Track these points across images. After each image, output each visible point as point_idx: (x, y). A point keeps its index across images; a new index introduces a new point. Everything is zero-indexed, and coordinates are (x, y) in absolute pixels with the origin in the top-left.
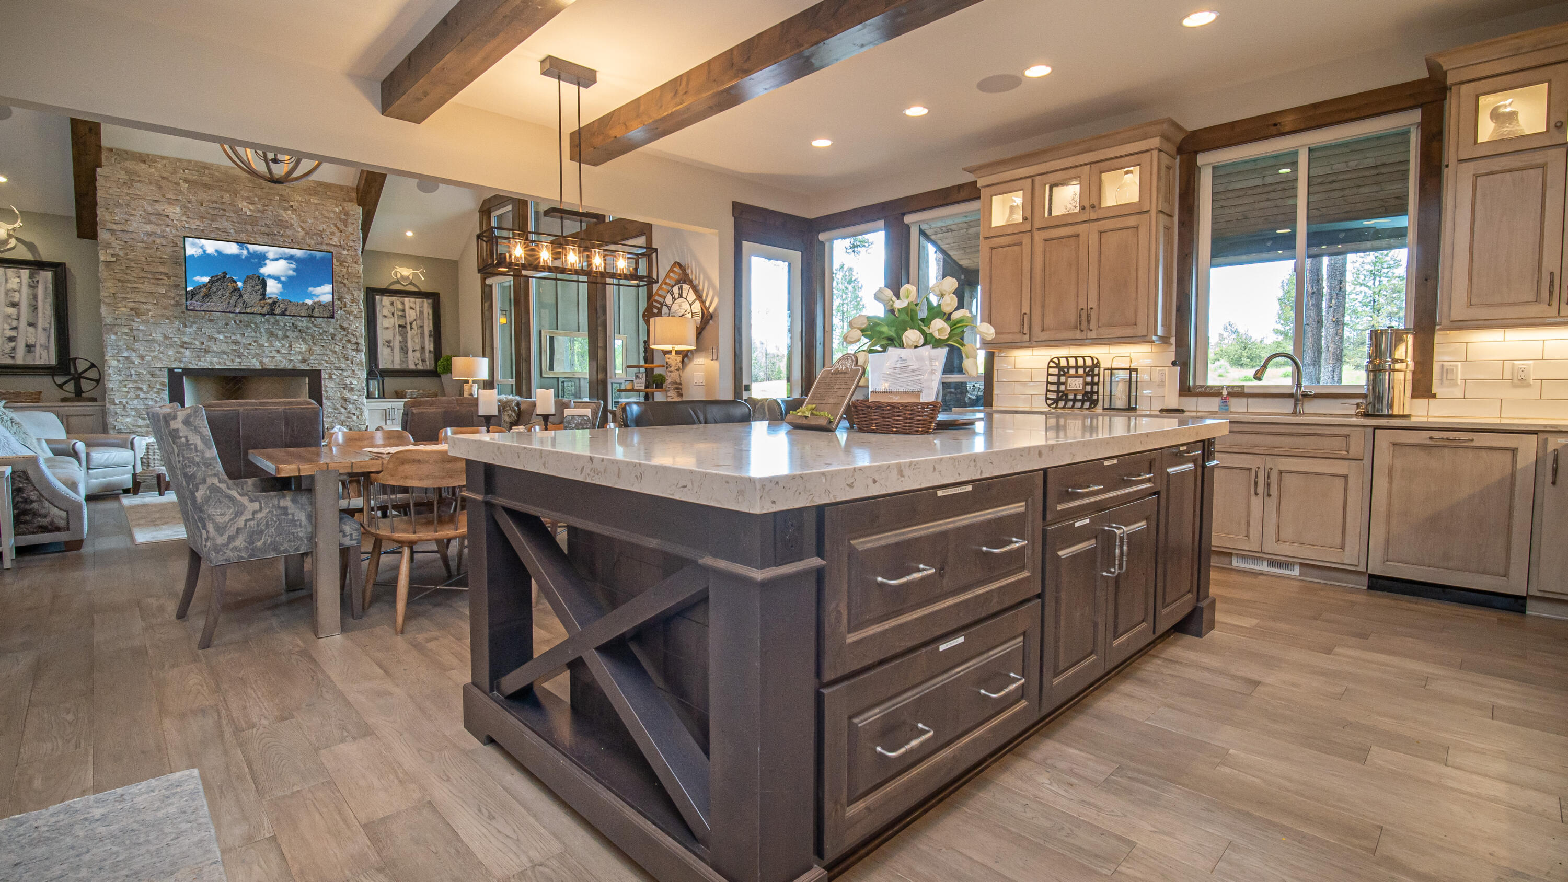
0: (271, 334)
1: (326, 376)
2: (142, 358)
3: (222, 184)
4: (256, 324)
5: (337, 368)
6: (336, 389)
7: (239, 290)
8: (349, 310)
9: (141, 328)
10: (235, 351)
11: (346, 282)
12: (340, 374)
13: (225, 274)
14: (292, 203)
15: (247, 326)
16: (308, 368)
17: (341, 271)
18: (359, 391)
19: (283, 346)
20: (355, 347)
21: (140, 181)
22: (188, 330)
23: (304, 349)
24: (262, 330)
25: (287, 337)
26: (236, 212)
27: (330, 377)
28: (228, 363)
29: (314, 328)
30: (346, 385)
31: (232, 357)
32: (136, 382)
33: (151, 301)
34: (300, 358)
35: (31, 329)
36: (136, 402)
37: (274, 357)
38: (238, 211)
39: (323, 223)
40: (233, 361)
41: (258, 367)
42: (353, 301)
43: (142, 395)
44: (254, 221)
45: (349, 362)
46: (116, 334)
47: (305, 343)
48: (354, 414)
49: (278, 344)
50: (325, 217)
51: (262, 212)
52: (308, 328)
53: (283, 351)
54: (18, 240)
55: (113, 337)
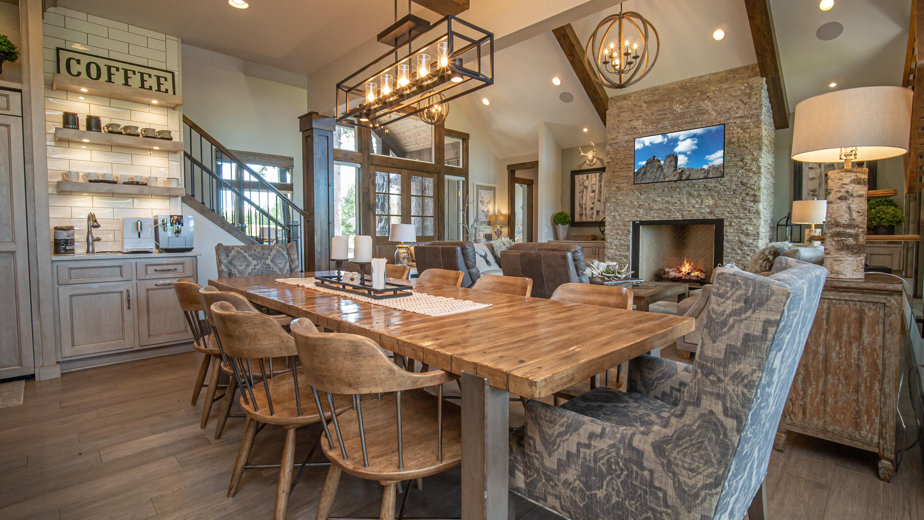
0: (690, 194)
1: (728, 224)
2: (620, 215)
3: (664, 97)
4: (680, 188)
5: (736, 217)
6: (735, 234)
7: (661, 166)
8: (749, 168)
9: (620, 198)
10: (667, 208)
11: (748, 145)
12: (739, 222)
13: (654, 157)
14: (708, 94)
15: (675, 190)
16: (714, 218)
17: (744, 137)
18: (754, 236)
19: (697, 202)
20: (752, 199)
21: (624, 111)
22: (642, 197)
23: (711, 204)
24: (684, 192)
25: (700, 195)
26: (671, 113)
27: (730, 225)
28: (662, 216)
29: (720, 187)
30: (743, 230)
31: (665, 212)
32: (617, 229)
33: (625, 181)
34: (709, 211)
35: (599, 203)
36: (616, 241)
37: (690, 211)
38: (673, 111)
39: (730, 102)
40: (665, 215)
41: (680, 218)
42: (753, 160)
43: (619, 237)
44: (682, 116)
45: (747, 212)
46: (610, 203)
47: (713, 199)
48: (748, 255)
49: (694, 201)
50: (733, 97)
51: (687, 108)
52: (715, 187)
53: (697, 206)
54: (597, 158)
55: (608, 204)
